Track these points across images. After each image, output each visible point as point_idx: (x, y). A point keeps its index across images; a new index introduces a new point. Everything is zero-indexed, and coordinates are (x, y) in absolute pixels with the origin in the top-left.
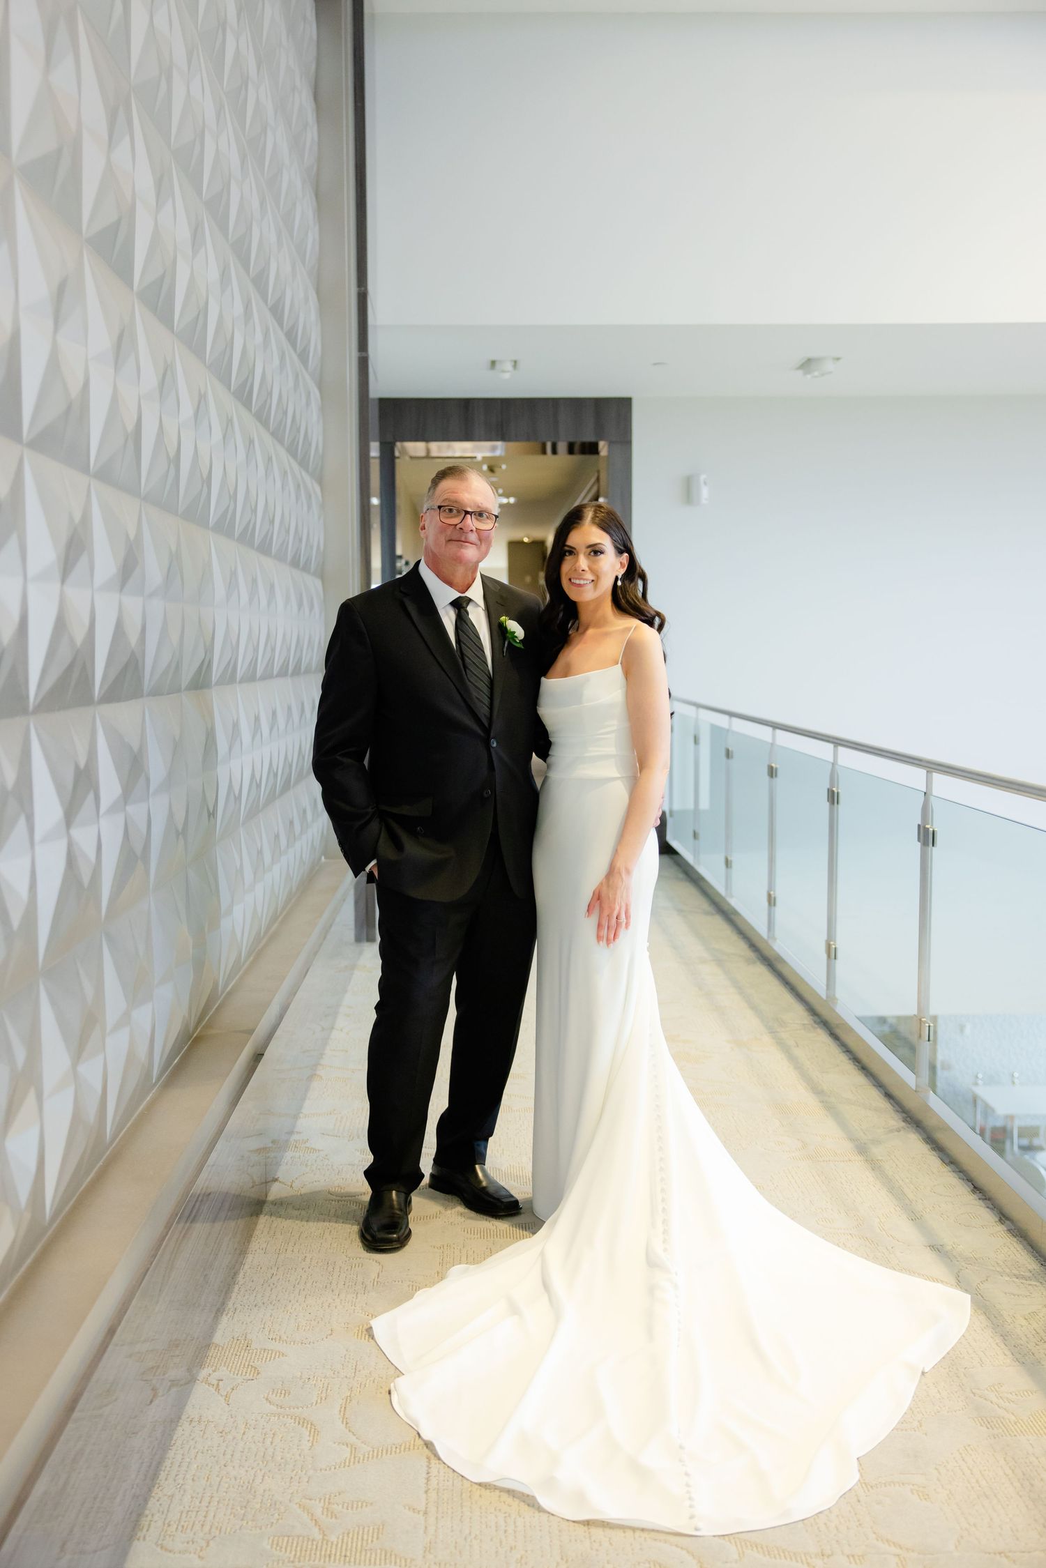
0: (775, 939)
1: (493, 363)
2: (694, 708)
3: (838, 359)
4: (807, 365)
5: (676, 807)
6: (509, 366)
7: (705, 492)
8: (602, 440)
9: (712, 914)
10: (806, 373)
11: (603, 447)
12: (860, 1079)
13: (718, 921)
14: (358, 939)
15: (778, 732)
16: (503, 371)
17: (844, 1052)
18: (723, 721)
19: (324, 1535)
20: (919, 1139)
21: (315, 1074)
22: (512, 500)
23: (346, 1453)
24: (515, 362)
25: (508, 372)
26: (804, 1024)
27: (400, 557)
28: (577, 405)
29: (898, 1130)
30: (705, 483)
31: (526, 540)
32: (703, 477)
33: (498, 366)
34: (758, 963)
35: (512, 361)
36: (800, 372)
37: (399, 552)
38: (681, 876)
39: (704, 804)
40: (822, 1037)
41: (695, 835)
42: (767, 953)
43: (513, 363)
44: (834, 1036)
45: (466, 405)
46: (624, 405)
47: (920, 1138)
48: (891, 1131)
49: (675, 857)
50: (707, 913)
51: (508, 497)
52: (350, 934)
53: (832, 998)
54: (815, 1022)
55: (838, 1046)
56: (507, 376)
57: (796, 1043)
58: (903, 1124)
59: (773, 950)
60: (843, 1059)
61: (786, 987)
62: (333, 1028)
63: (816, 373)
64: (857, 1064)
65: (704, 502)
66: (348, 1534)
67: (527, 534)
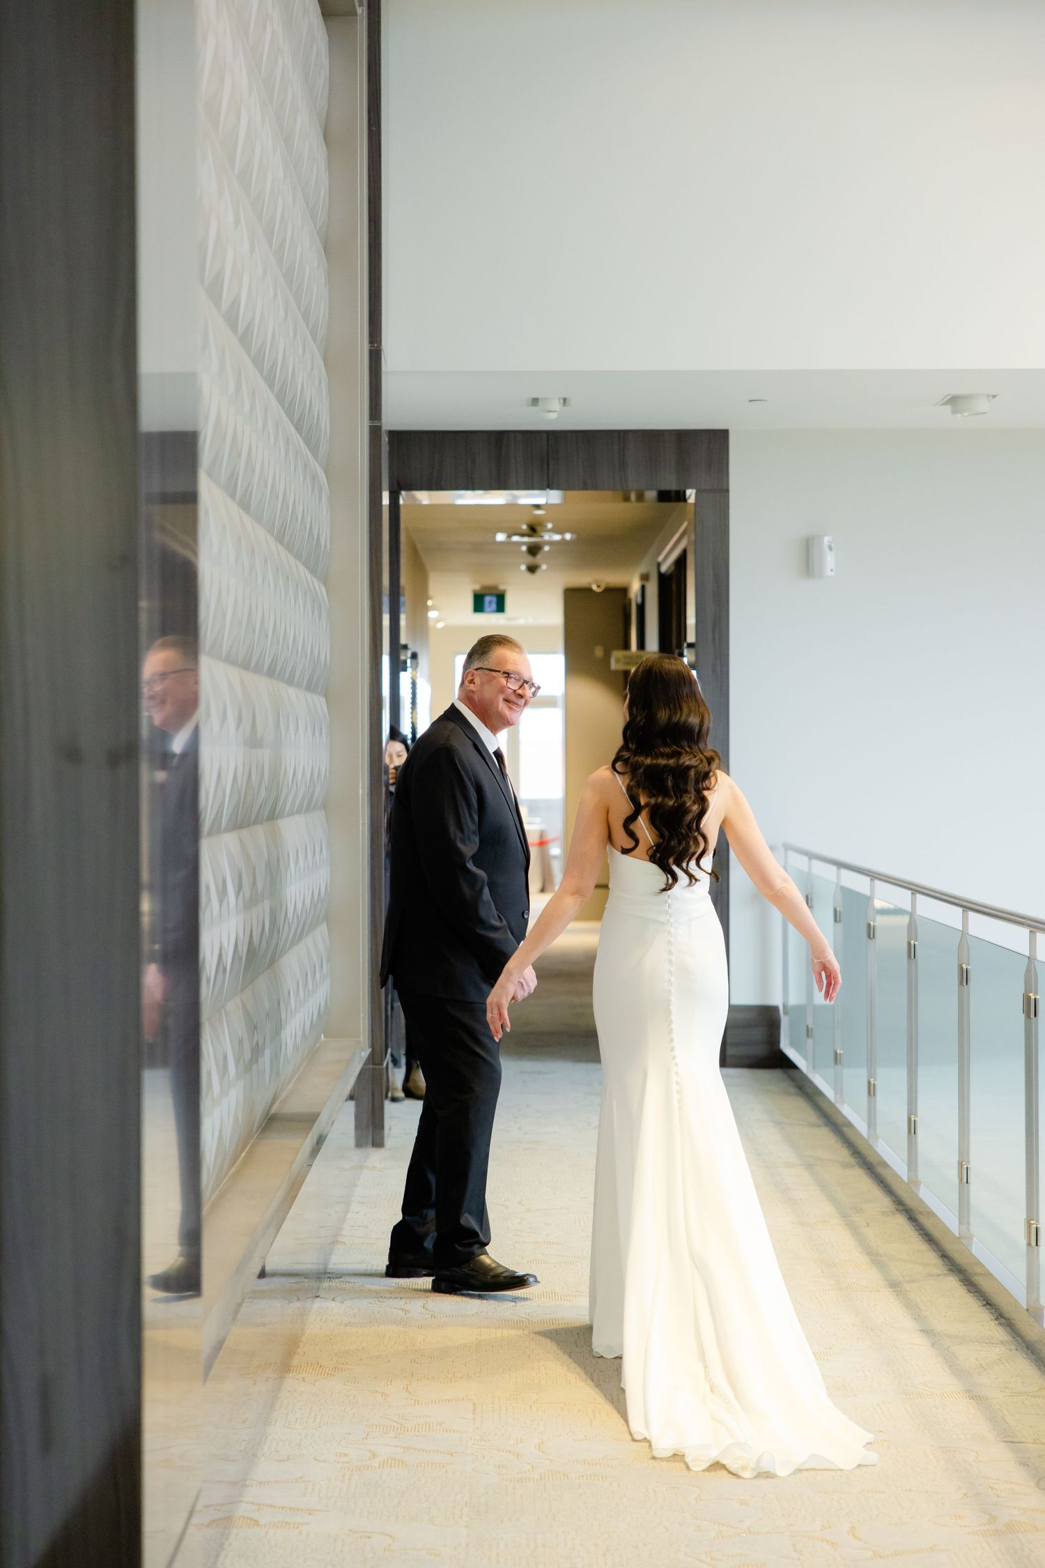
0: (874, 1137)
1: (535, 401)
2: (834, 868)
3: (994, 396)
4: (954, 401)
6: (556, 405)
7: (830, 560)
8: (689, 488)
9: (819, 1126)
10: (954, 412)
11: (691, 494)
12: (921, 1246)
13: (825, 1136)
14: (359, 1145)
16: (550, 411)
17: (916, 1230)
19: (402, 1425)
20: (956, 1280)
21: (337, 1241)
22: (568, 536)
23: (413, 1402)
24: (565, 400)
25: (555, 411)
26: (883, 1212)
27: (405, 647)
28: (652, 439)
29: (938, 1276)
30: (830, 548)
31: (594, 587)
32: (826, 539)
33: (540, 403)
34: (857, 1167)
35: (559, 399)
36: (949, 408)
37: (403, 641)
38: (793, 1090)
40: (900, 1221)
41: (811, 1033)
42: (871, 1159)
43: (562, 401)
44: (911, 1217)
45: (499, 439)
46: (718, 439)
47: (958, 1279)
48: (931, 1275)
49: (792, 1072)
50: (812, 1125)
51: (562, 532)
52: (351, 1141)
53: (914, 1182)
54: (897, 1210)
55: (914, 1226)
56: (553, 416)
57: (868, 1224)
58: (946, 1272)
60: (912, 1234)
61: (879, 1185)
62: (347, 1212)
63: (966, 414)
64: (925, 1237)
65: (829, 573)
66: (419, 1425)
67: (597, 578)
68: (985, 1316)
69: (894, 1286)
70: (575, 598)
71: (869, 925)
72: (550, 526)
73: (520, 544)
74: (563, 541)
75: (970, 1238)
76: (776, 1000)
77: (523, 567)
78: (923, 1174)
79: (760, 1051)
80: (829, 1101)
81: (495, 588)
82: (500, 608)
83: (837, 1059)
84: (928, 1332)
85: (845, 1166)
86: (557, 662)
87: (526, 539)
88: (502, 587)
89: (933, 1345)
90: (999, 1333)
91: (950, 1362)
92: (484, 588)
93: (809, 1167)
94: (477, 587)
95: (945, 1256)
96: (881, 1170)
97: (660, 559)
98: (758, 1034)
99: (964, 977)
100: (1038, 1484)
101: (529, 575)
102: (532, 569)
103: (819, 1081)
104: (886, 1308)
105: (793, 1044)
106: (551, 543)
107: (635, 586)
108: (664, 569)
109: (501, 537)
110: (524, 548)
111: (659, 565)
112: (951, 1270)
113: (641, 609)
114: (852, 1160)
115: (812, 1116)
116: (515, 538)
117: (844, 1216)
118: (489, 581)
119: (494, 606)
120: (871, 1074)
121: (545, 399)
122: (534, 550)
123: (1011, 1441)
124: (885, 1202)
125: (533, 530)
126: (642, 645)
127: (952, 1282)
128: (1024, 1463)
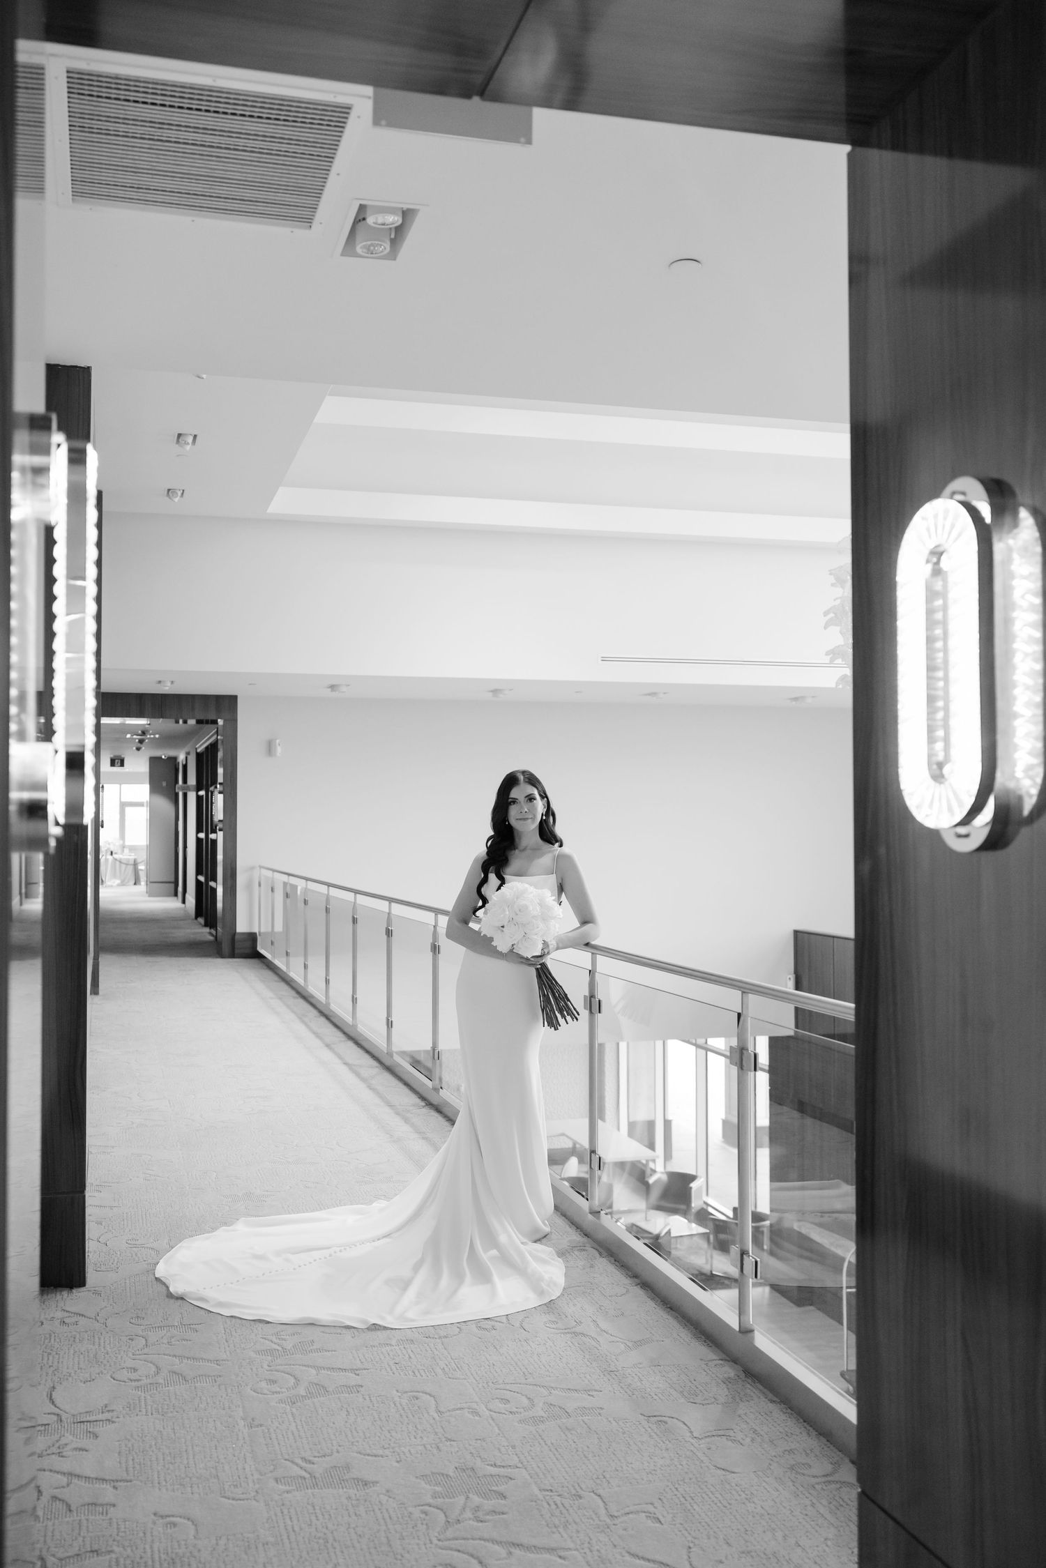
0: (307, 986)
1: (159, 682)
3: (349, 685)
4: (333, 687)
5: (262, 930)
6: (168, 684)
8: (220, 719)
9: (280, 982)
10: (332, 691)
11: (220, 722)
12: (334, 1030)
13: (283, 986)
15: (309, 882)
16: (165, 685)
17: (331, 1022)
18: (285, 878)
22: (157, 736)
24: (172, 681)
28: (206, 698)
30: (279, 745)
31: (163, 757)
32: (278, 741)
33: (162, 683)
34: (299, 998)
35: (170, 681)
36: (329, 690)
38: (265, 967)
39: (279, 927)
40: (323, 1019)
41: (272, 943)
42: (304, 994)
44: (327, 1018)
45: (140, 697)
46: (233, 699)
49: (263, 959)
53: (328, 1004)
56: (167, 687)
59: (307, 991)
60: (330, 1026)
63: (337, 692)
65: (278, 755)
67: (164, 754)
68: (367, 1056)
69: (328, 1046)
70: (154, 761)
71: (305, 900)
72: (151, 732)
73: (136, 739)
74: (155, 738)
75: (357, 1026)
76: (256, 930)
77: (134, 748)
78: (331, 1001)
79: (248, 951)
80: (283, 971)
81: (120, 756)
82: (122, 764)
83: (287, 954)
84: (346, 1064)
85: (294, 997)
86: (146, 787)
87: (139, 737)
88: (123, 756)
89: (350, 1069)
90: (375, 1063)
91: (358, 1075)
92: (115, 756)
93: (280, 999)
94: (112, 756)
95: (344, 1033)
96: (312, 1000)
97: (197, 746)
98: (248, 944)
99: (355, 921)
100: (405, 1122)
101: (137, 752)
102: (138, 749)
103: (277, 962)
104: (327, 1055)
105: (262, 948)
106: (148, 739)
107: (181, 758)
108: (199, 751)
109: (129, 736)
110: (137, 741)
111: (196, 749)
112: (348, 1039)
113: (185, 767)
114: (297, 996)
115: (276, 978)
116: (135, 737)
117: (300, 1018)
118: (117, 753)
119: (119, 764)
120: (306, 959)
121: (164, 681)
122: (141, 741)
123: (391, 1106)
124: (315, 1012)
125: (144, 733)
126: (185, 781)
127: (350, 1044)
128: (398, 1114)
